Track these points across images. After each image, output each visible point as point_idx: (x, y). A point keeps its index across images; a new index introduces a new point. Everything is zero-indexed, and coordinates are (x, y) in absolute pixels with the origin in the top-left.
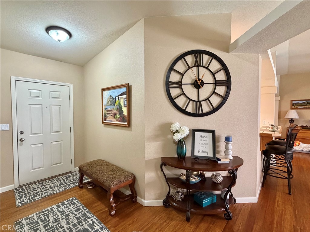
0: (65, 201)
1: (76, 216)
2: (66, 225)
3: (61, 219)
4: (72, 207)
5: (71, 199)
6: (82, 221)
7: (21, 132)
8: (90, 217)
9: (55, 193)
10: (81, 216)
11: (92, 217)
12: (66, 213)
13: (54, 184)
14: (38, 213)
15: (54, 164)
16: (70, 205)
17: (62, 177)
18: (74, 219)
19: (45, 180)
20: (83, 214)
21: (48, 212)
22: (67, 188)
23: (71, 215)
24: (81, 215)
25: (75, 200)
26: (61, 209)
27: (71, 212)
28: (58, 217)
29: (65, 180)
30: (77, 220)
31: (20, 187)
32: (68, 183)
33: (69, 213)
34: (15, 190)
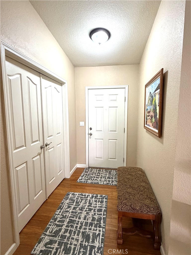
0: (99, 195)
1: (94, 215)
2: (83, 218)
3: (85, 209)
4: (98, 204)
5: (104, 196)
6: (94, 224)
7: (90, 128)
8: (101, 225)
9: (100, 183)
10: (96, 219)
11: (102, 227)
12: (91, 206)
13: (105, 175)
14: (80, 193)
15: (110, 159)
16: (99, 201)
17: (114, 172)
18: (91, 218)
19: (103, 169)
20: (99, 218)
21: (84, 197)
22: (110, 183)
23: (92, 211)
24: (98, 217)
25: (106, 199)
26: (92, 201)
27: (94, 208)
28: (85, 206)
29: (114, 175)
30: (92, 220)
31: (89, 168)
32: (114, 180)
33: (93, 208)
34: (85, 169)
